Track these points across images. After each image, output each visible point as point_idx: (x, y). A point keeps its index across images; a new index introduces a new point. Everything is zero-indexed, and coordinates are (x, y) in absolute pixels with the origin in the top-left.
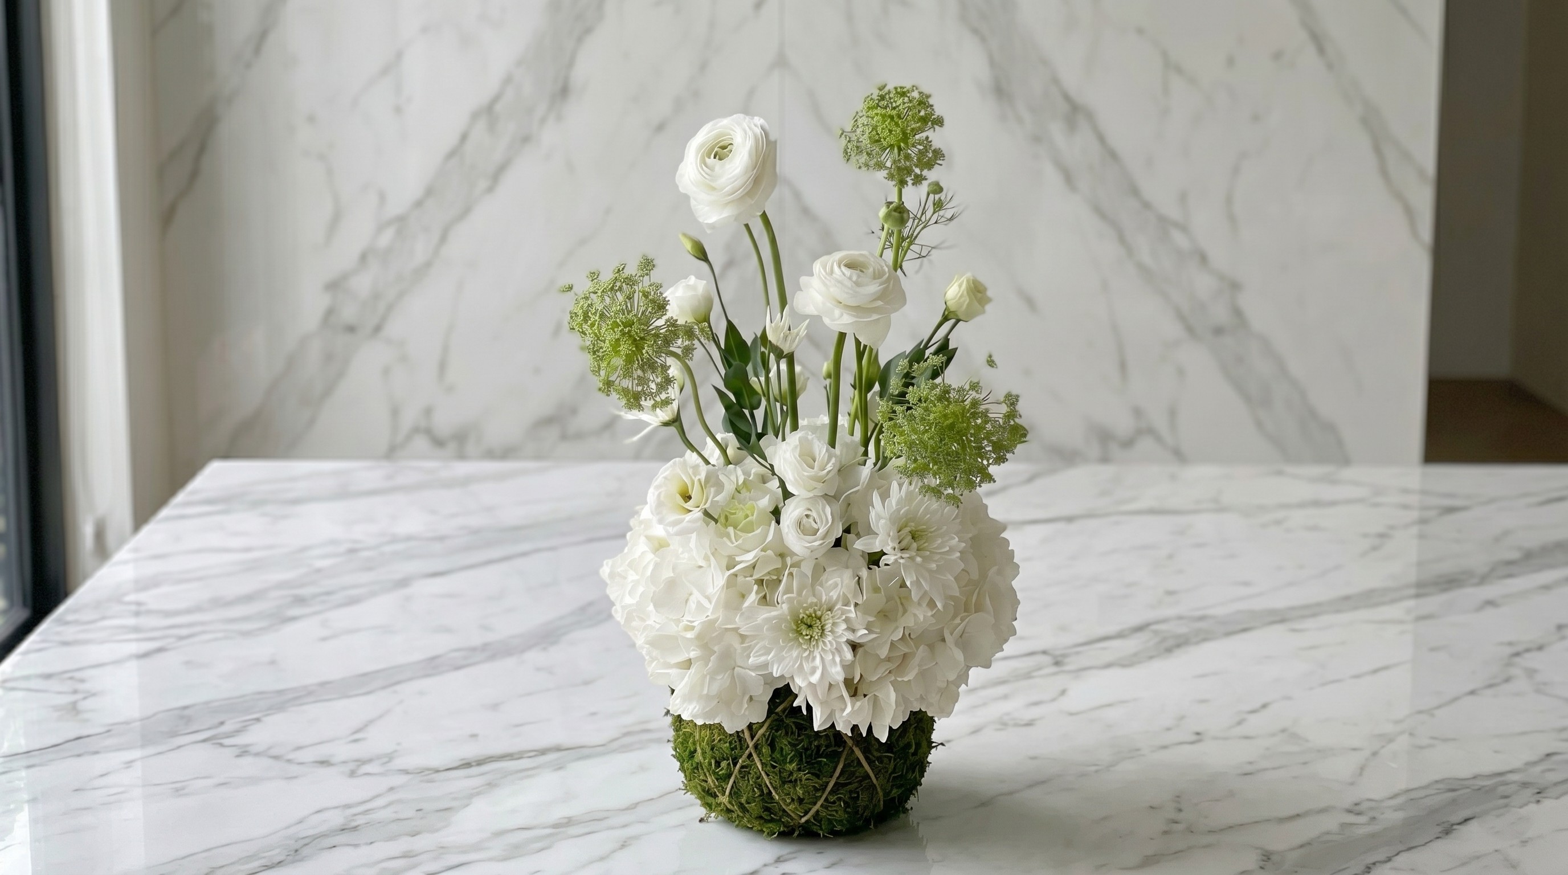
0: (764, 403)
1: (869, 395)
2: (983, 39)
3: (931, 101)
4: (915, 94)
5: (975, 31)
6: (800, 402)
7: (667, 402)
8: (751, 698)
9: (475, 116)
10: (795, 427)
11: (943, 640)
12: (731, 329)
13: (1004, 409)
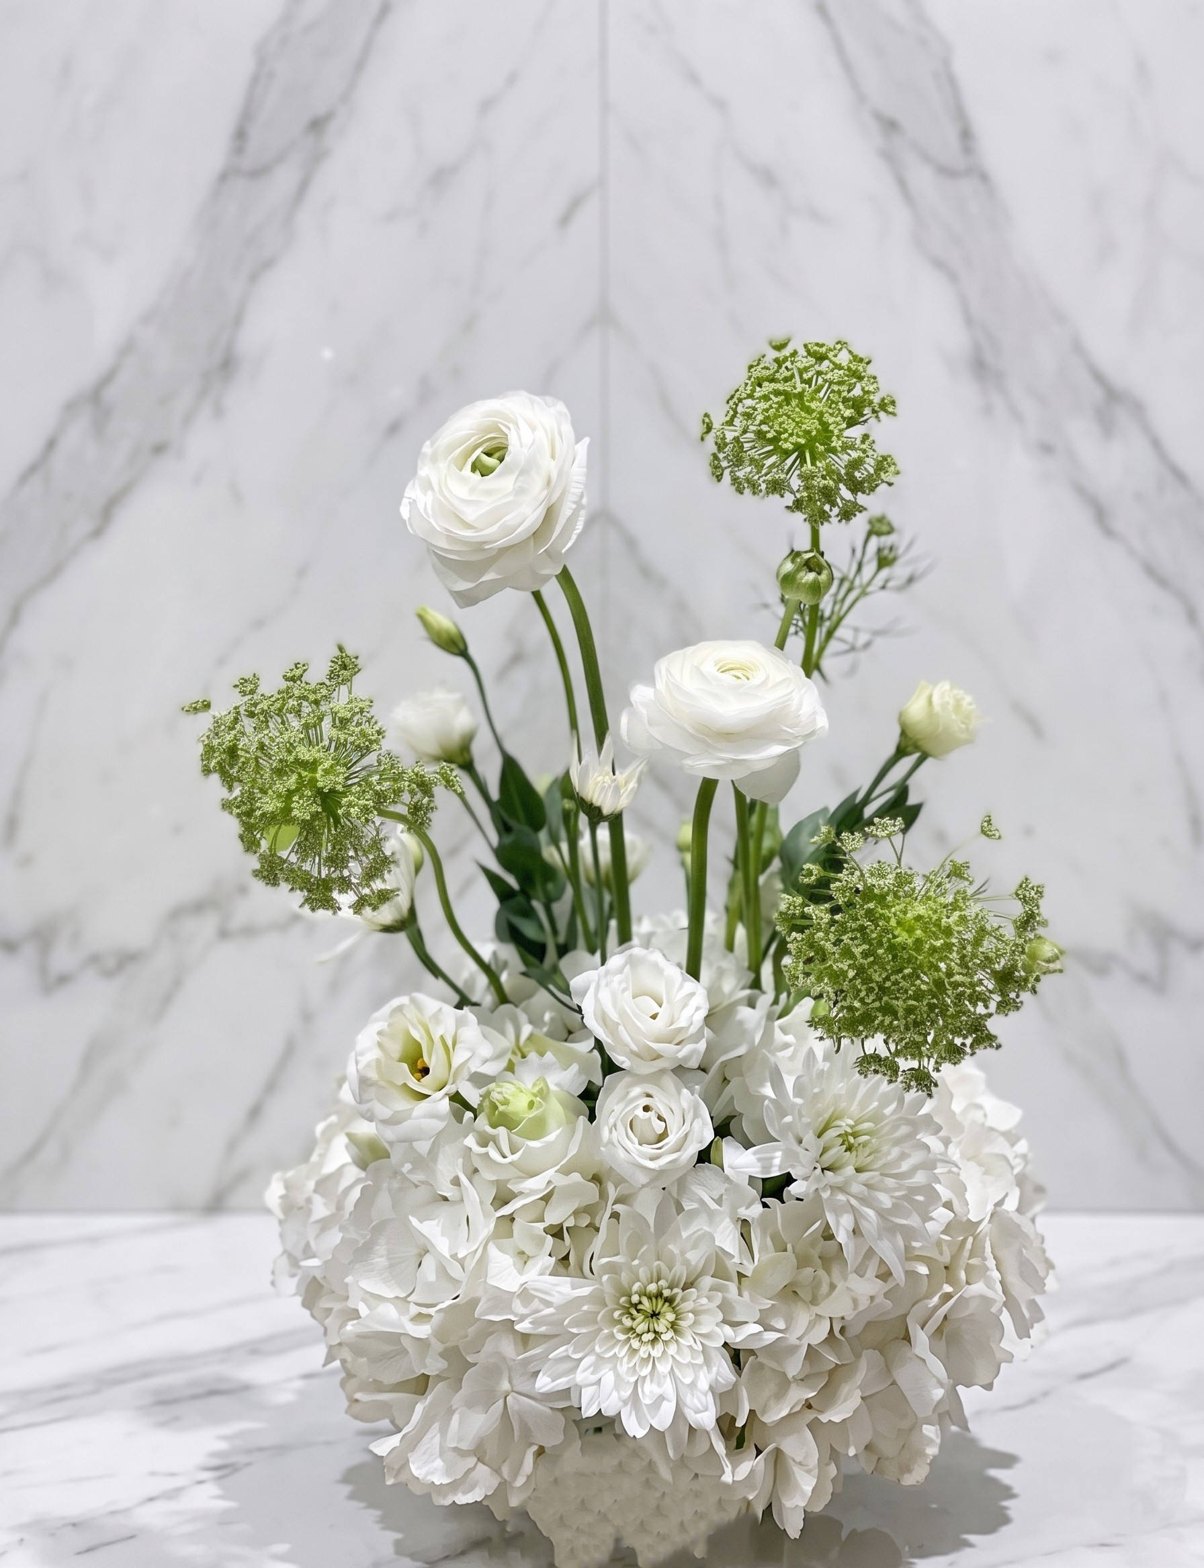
0: (569, 892)
1: (762, 879)
2: (953, 277)
3: (871, 370)
4: (843, 358)
5: (939, 264)
6: (635, 892)
7: (384, 897)
8: (541, 1451)
9: (71, 408)
10: (625, 937)
11: (907, 1338)
12: (511, 770)
13: (1017, 910)
